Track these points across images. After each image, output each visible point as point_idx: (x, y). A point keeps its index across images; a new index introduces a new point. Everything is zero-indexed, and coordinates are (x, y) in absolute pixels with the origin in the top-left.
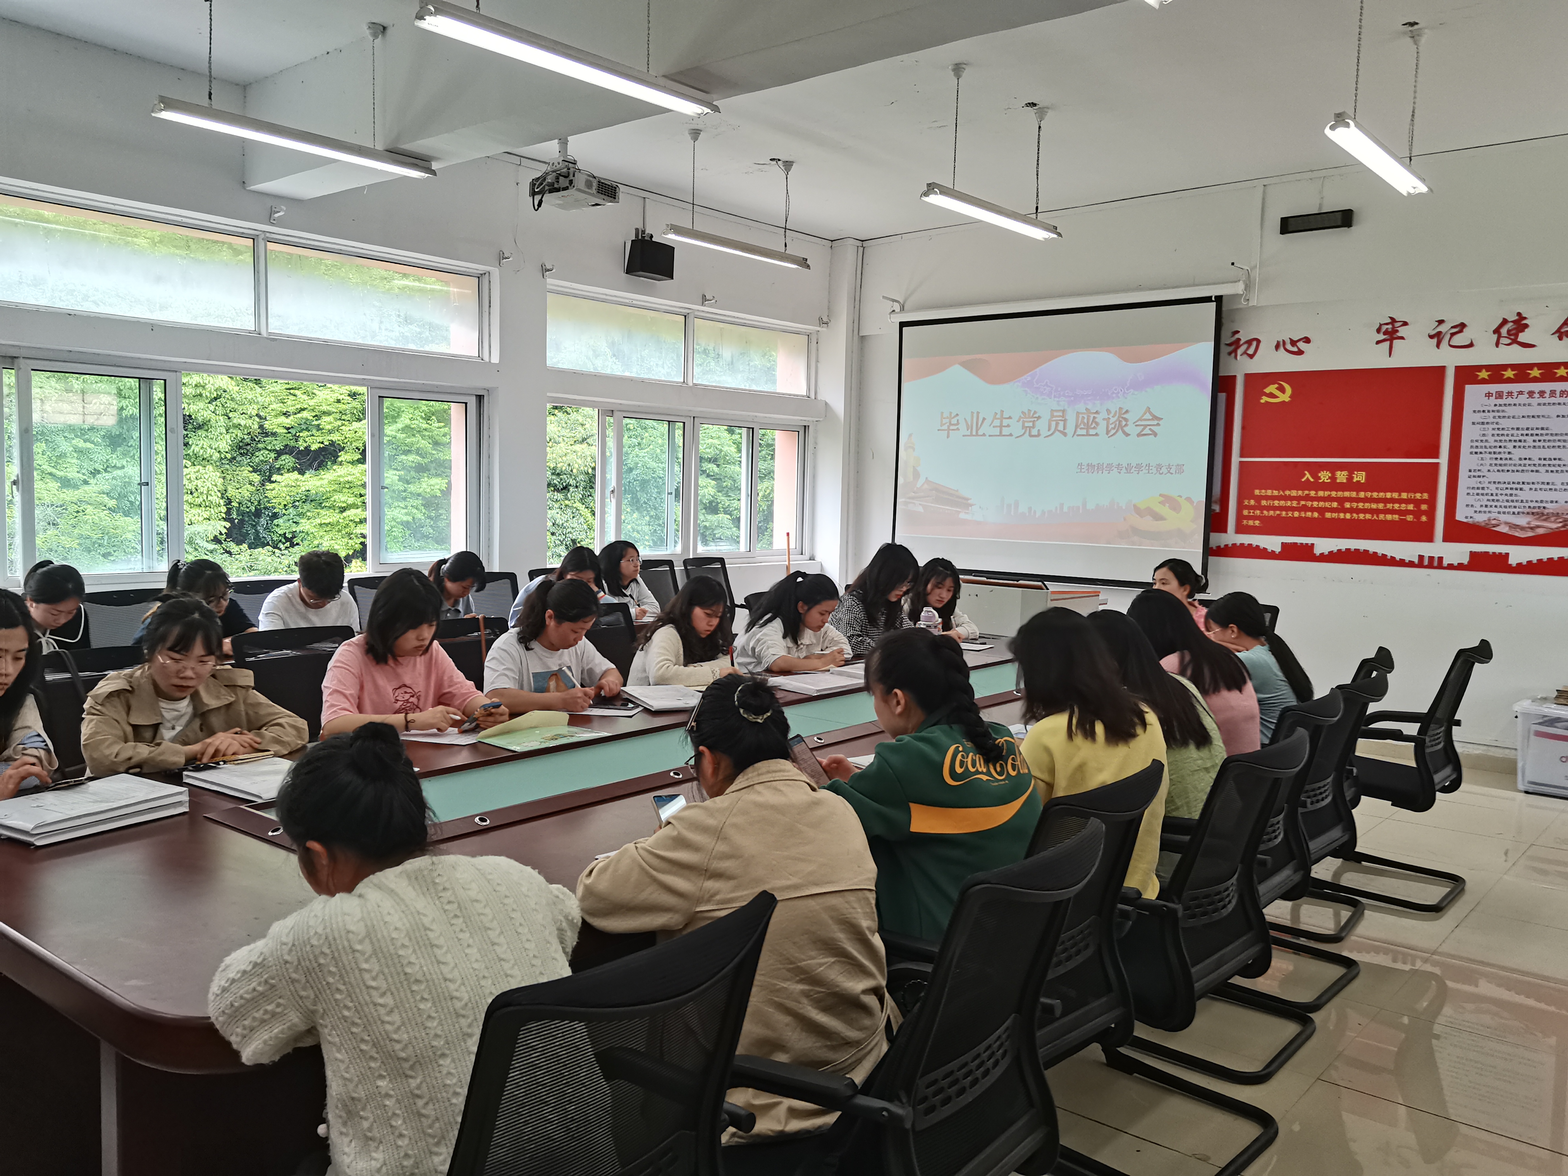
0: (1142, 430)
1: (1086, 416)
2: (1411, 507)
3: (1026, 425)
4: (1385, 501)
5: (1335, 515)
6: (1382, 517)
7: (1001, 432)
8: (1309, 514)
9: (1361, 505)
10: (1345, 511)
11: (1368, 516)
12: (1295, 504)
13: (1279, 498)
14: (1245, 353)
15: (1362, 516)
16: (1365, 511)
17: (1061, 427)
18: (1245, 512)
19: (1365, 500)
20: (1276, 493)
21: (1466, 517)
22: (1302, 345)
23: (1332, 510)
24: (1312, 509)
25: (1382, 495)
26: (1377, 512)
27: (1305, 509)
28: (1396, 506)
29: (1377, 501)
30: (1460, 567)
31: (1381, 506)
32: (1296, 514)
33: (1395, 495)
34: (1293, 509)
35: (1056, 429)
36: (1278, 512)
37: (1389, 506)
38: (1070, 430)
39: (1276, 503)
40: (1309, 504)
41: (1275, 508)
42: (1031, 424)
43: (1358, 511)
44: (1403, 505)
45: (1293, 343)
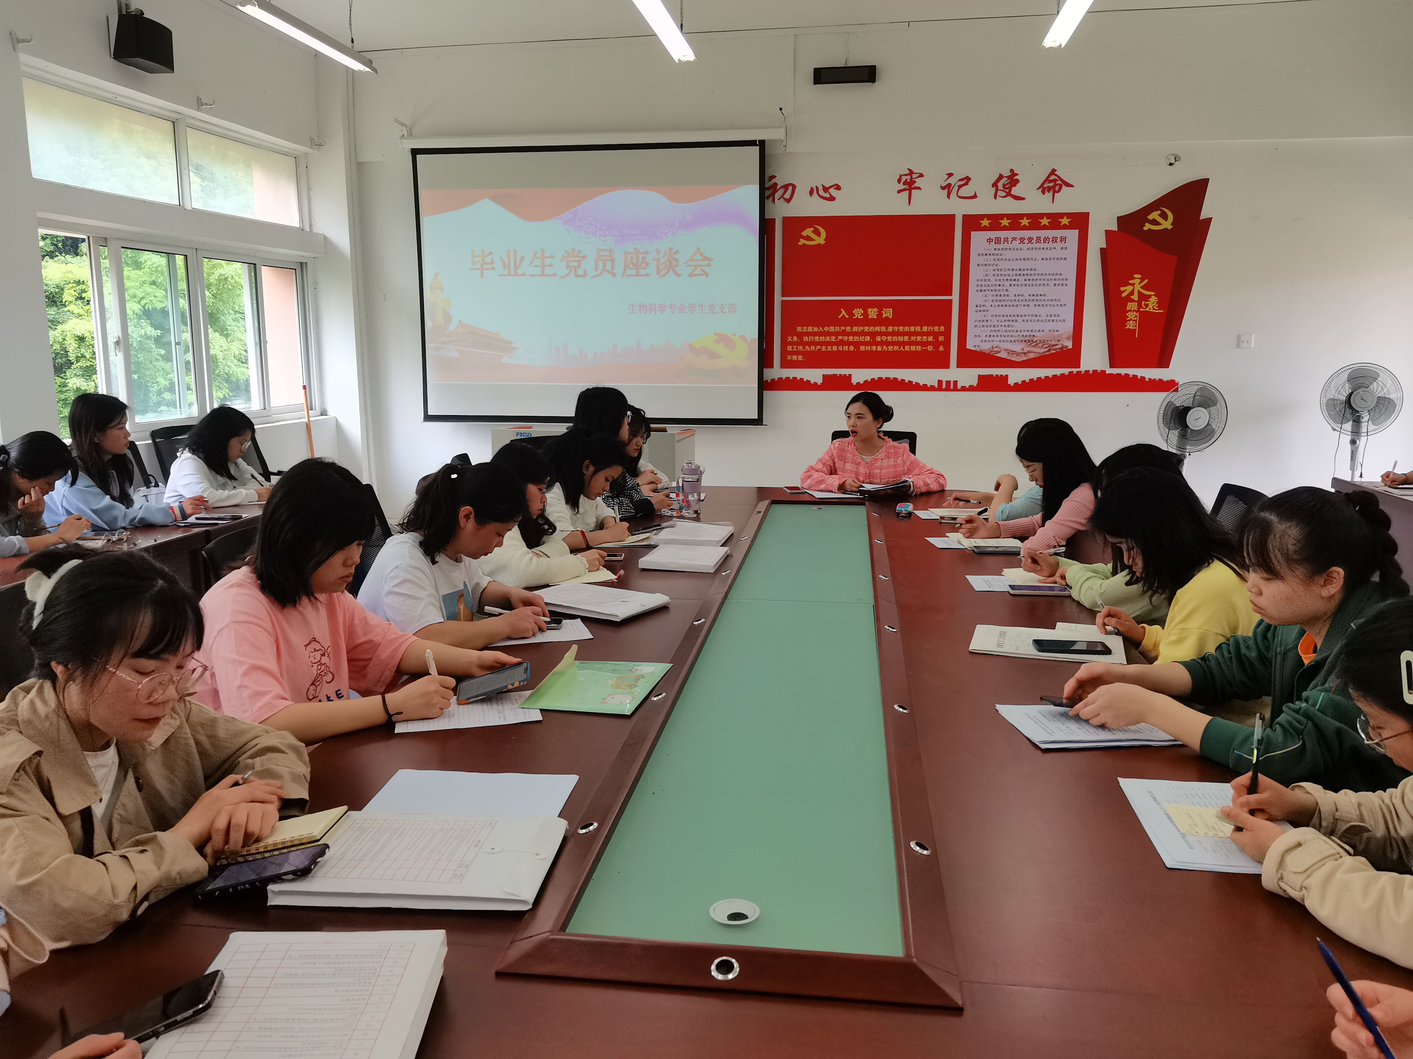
0: (693, 271)
1: (634, 256)
2: (931, 339)
3: (571, 264)
4: (910, 334)
5: (868, 348)
6: (907, 348)
7: (543, 271)
8: (846, 348)
9: (889, 338)
10: (877, 344)
11: (896, 348)
12: (833, 339)
13: (819, 334)
14: (782, 196)
15: (890, 348)
16: (893, 343)
17: (609, 267)
18: (789, 348)
19: (893, 334)
20: (816, 329)
21: (975, 346)
22: (832, 191)
23: (866, 344)
24: (849, 343)
25: (907, 329)
26: (904, 344)
27: (842, 343)
28: (919, 338)
29: (903, 334)
30: (971, 389)
31: (906, 338)
32: (835, 348)
33: (918, 329)
34: (832, 344)
35: (604, 269)
36: (818, 347)
37: (913, 338)
38: (619, 269)
39: (817, 338)
40: (846, 338)
41: (815, 344)
42: (576, 264)
43: (888, 344)
44: (925, 338)
45: (826, 189)
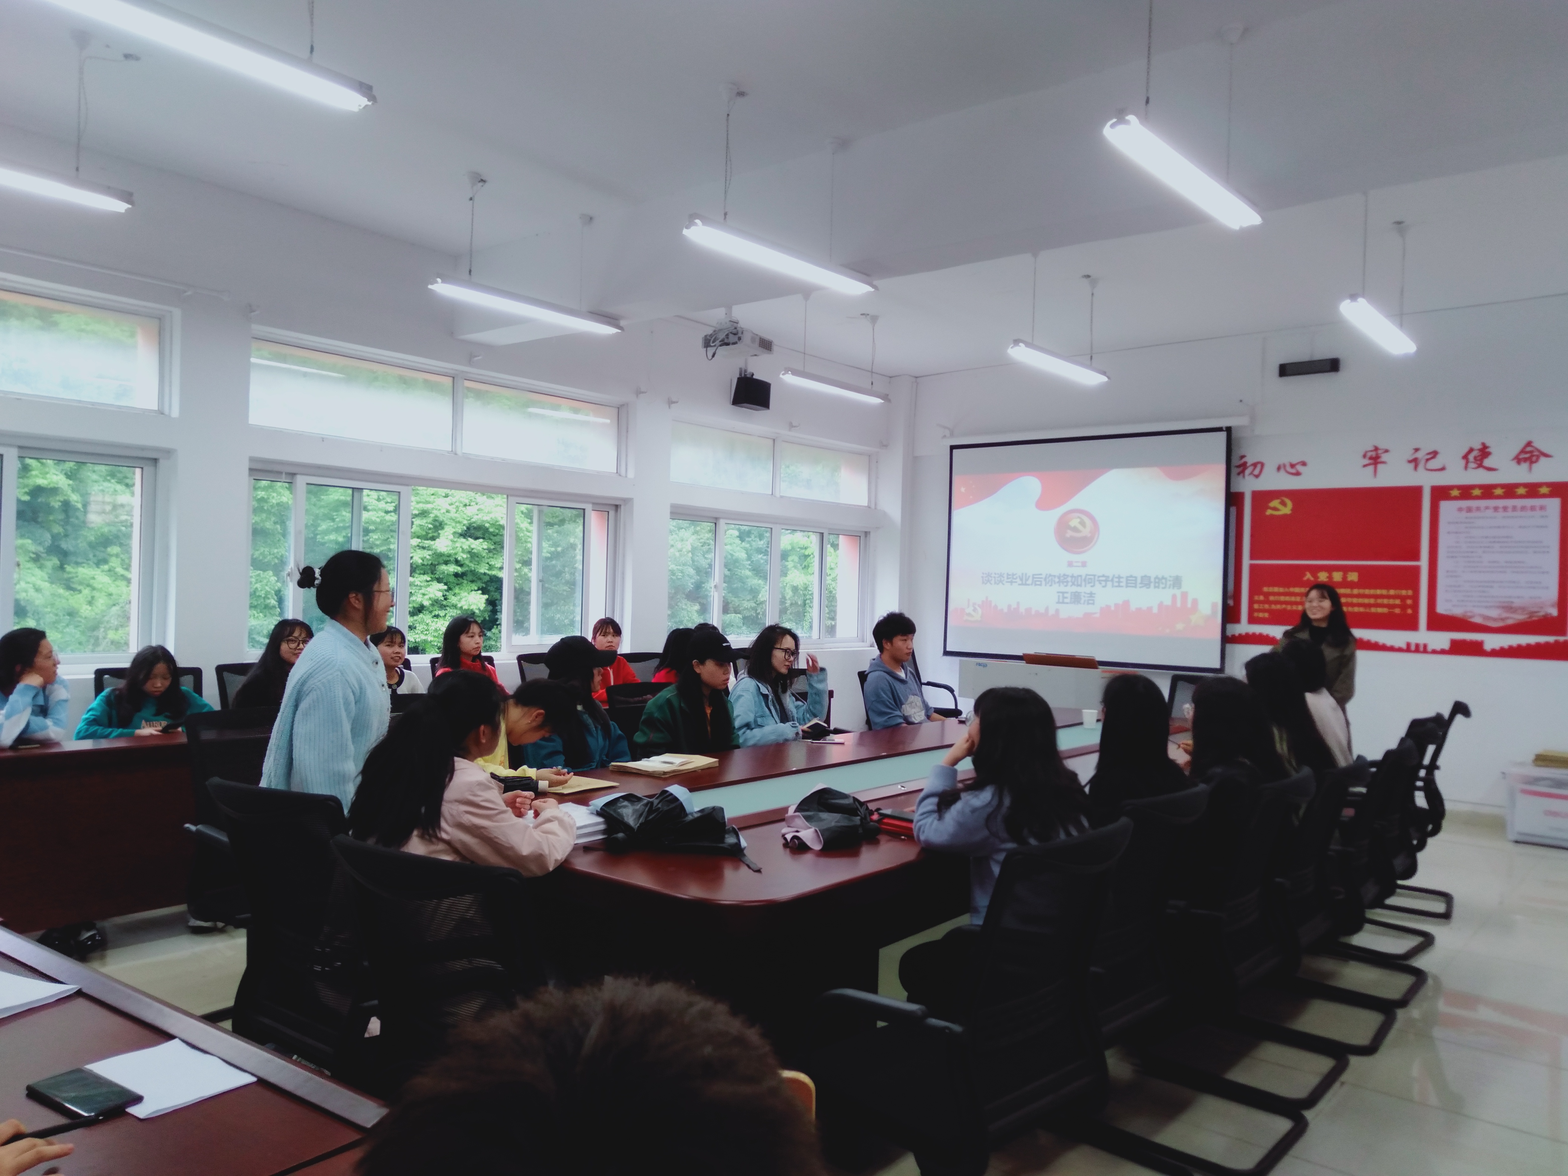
2: (1398, 602)
4: (1376, 597)
6: (1373, 609)
9: (1356, 600)
11: (1362, 609)
13: (1285, 594)
14: (1251, 473)
15: (1356, 609)
16: (1359, 605)
18: (1256, 606)
19: (1359, 596)
20: (1281, 590)
21: (1445, 610)
22: (1300, 468)
25: (1372, 592)
26: (1370, 606)
28: (1385, 601)
29: (1372, 596)
30: (1443, 652)
31: (1372, 601)
33: (1384, 592)
36: (1284, 606)
37: (1379, 601)
39: (1282, 598)
41: (1281, 603)
44: (1391, 600)
45: (1292, 466)
